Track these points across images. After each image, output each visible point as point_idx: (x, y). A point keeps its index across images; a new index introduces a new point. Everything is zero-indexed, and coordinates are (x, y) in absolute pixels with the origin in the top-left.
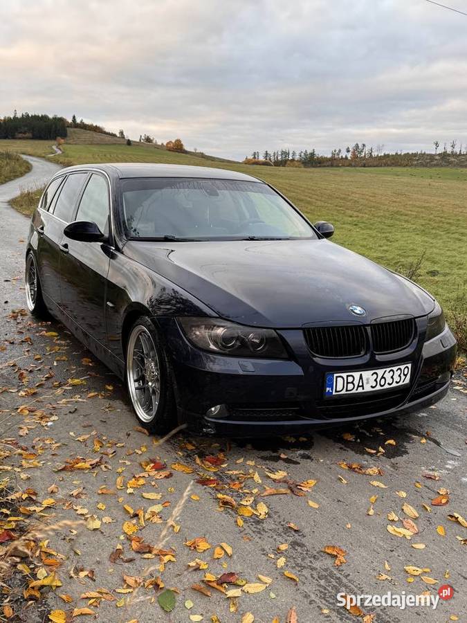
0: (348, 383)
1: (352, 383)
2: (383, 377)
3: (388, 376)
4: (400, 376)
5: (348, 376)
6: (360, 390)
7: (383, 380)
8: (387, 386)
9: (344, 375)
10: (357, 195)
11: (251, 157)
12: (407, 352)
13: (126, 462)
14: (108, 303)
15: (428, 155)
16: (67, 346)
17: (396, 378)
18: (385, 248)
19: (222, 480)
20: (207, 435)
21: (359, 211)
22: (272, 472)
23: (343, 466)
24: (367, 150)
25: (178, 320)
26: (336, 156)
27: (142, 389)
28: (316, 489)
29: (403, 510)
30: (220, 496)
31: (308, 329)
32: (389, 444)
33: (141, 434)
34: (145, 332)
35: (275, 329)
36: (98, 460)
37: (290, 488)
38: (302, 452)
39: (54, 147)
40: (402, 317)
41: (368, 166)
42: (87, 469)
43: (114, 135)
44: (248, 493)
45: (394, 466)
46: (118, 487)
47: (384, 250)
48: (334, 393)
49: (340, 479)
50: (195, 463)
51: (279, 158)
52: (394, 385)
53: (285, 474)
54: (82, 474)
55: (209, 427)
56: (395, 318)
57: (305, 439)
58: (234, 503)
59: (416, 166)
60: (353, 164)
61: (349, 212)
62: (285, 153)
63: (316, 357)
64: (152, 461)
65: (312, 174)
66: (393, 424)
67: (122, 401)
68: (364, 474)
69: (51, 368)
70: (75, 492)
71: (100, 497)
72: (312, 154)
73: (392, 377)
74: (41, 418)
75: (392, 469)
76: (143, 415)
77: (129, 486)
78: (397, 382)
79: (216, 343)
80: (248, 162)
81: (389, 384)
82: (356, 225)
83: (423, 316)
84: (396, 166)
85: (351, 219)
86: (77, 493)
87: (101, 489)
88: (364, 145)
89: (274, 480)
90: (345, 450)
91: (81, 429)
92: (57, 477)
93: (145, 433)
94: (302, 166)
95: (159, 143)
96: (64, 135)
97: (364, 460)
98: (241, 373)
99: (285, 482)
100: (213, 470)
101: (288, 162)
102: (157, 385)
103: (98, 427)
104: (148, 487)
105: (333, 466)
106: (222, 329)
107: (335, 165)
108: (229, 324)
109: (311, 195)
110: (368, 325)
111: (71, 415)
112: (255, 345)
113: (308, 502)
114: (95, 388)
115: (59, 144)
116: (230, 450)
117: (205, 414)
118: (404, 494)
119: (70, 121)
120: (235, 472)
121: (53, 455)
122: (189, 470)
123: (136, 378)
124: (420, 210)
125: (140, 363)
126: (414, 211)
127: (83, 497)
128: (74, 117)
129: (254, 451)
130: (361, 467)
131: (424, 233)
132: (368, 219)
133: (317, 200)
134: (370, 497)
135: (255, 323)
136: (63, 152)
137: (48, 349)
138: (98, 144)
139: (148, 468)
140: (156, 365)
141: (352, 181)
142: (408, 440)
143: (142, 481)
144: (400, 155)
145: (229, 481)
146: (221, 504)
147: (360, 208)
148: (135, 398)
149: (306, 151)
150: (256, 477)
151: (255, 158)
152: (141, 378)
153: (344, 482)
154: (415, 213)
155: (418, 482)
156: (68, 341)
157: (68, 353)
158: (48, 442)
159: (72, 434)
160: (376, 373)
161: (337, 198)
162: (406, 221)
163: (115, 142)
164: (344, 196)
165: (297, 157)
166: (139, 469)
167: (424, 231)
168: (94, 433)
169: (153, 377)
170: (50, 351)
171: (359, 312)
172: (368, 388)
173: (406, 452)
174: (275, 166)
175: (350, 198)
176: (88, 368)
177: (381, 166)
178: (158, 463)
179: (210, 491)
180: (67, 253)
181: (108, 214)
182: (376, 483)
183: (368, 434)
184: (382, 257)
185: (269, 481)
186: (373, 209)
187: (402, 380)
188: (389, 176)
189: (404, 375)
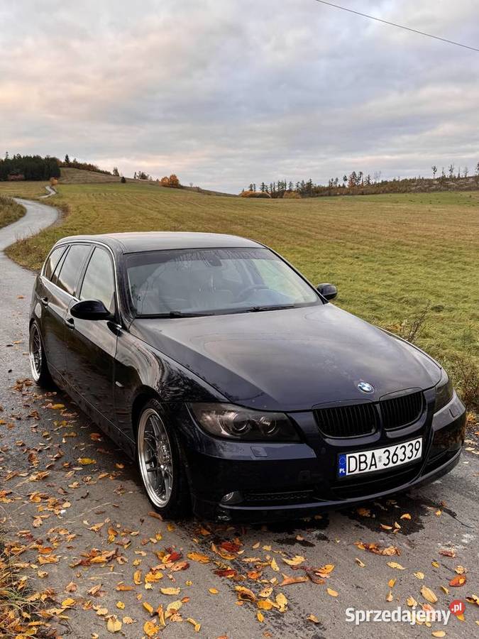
0: (360, 463)
1: (365, 462)
2: (395, 454)
3: (400, 452)
4: (411, 451)
5: (360, 456)
6: (373, 469)
7: (395, 457)
8: (399, 463)
9: (357, 455)
10: (357, 227)
11: (247, 189)
12: (418, 425)
13: (142, 552)
14: (117, 383)
15: (426, 180)
16: (75, 419)
17: (408, 454)
18: (389, 282)
19: (239, 569)
20: (222, 522)
21: (360, 243)
22: (289, 557)
23: (359, 546)
24: (364, 178)
25: (189, 406)
26: (334, 185)
27: (155, 471)
28: (334, 574)
29: (421, 594)
30: (238, 588)
31: (318, 410)
32: (405, 518)
33: (155, 519)
34: (155, 415)
35: (285, 412)
36: (113, 552)
37: (308, 575)
38: (317, 532)
39: (48, 188)
40: (410, 391)
41: (366, 194)
42: (103, 562)
43: (108, 173)
44: (266, 583)
45: (410, 543)
46: (136, 582)
47: (386, 285)
48: (347, 474)
49: (358, 562)
50: (211, 551)
51: (276, 189)
52: (407, 460)
53: (303, 559)
54: (98, 569)
55: (224, 514)
56: (403, 393)
57: (320, 517)
58: (253, 596)
59: (415, 191)
60: (351, 192)
61: (350, 245)
62: (282, 185)
63: (327, 437)
64: (169, 551)
65: (309, 205)
66: (407, 495)
67: (134, 481)
68: (382, 554)
69: (59, 447)
70: (93, 590)
71: (119, 595)
72: (310, 184)
73: (404, 453)
74: (54, 506)
75: (409, 548)
76: (157, 500)
77: (146, 582)
78: (409, 458)
79: (227, 429)
80: (244, 195)
81: (401, 460)
82: (357, 258)
83: (431, 388)
84: (394, 192)
85: (352, 251)
86: (95, 591)
87: (119, 586)
88: (361, 173)
89: (292, 567)
90: (361, 528)
91: (95, 517)
92: (74, 574)
93: (158, 518)
94: (299, 196)
95: (154, 179)
96: (57, 175)
97: (381, 538)
98: (254, 458)
99: (303, 568)
100: (230, 558)
101: (286, 193)
102: (170, 469)
103: (112, 514)
104: (165, 581)
105: (350, 547)
106: (233, 414)
107: (332, 194)
108: (239, 409)
109: (310, 228)
110: (377, 403)
111: (83, 501)
112: (266, 428)
113: (327, 591)
114: (105, 468)
115: (53, 185)
116: (245, 533)
117: (220, 501)
118: (421, 576)
119: (63, 160)
120: (253, 560)
121: (68, 548)
122: (205, 560)
123: (147, 460)
124: (421, 239)
125: (151, 445)
126: (415, 241)
127: (102, 595)
128: (67, 157)
129: (270, 534)
130: (378, 547)
131: (426, 263)
132: (369, 251)
133: (316, 233)
134: (389, 580)
135: (265, 407)
136: (57, 193)
137: (56, 424)
138: (91, 183)
139: (164, 560)
140: (168, 449)
141: (351, 211)
142: (424, 512)
143: (159, 575)
144: (398, 181)
145: (246, 570)
146: (240, 598)
147: (361, 239)
148: (148, 482)
149: (303, 182)
150: (274, 564)
151: (251, 190)
152: (153, 460)
153: (362, 564)
154: (416, 243)
155: (435, 561)
156: (75, 414)
157: (76, 428)
158: (62, 533)
159: (85, 522)
160: (387, 451)
161: (337, 230)
162: (409, 252)
163: (108, 180)
164: (344, 228)
165: (294, 188)
166: (155, 560)
167: (426, 261)
168: (107, 520)
169: (165, 460)
170: (58, 426)
171: (367, 390)
172: (380, 466)
173: (422, 527)
174: (272, 197)
175: (350, 229)
176: (97, 444)
177: (379, 193)
178: (174, 554)
179: (229, 582)
180: (73, 328)
181: (113, 291)
182: (393, 565)
183: (383, 508)
184: (386, 293)
185: (287, 568)
186: (374, 241)
187: (414, 455)
188: (389, 204)
189: (416, 449)
